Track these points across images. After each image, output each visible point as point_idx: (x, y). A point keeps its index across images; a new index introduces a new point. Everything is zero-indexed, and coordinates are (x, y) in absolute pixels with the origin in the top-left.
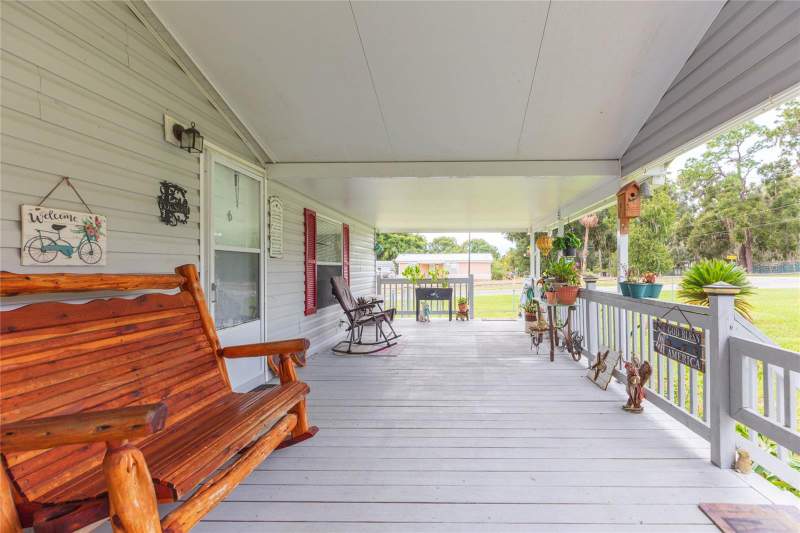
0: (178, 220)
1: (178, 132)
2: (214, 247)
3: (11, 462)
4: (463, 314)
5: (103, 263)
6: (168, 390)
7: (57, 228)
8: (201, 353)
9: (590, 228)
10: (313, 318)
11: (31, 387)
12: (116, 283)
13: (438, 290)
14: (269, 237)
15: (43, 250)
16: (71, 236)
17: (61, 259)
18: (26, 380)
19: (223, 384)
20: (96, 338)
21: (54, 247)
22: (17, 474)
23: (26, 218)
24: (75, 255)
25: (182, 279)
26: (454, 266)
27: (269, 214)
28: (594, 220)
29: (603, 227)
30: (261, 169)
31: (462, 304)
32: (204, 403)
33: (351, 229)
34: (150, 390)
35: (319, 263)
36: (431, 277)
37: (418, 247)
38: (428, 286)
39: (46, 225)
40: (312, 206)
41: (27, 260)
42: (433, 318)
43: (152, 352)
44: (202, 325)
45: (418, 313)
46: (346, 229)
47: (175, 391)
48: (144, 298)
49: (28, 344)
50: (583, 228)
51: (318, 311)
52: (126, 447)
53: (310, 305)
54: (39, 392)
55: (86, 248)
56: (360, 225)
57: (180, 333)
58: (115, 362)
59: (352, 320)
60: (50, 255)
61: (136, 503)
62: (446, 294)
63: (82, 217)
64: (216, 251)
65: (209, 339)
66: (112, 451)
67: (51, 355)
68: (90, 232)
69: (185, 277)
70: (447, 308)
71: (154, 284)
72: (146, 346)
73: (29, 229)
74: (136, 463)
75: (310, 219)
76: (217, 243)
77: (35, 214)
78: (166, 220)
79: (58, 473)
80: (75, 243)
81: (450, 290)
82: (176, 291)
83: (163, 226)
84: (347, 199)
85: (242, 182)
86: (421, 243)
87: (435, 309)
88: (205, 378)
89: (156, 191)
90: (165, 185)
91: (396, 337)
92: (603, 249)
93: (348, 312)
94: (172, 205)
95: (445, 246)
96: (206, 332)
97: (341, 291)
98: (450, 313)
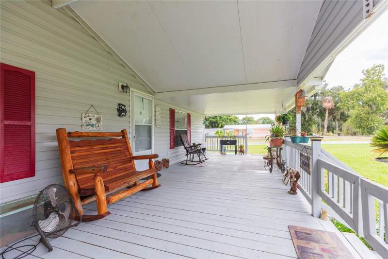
0: (123, 115)
1: (123, 87)
2: (135, 124)
3: (77, 178)
4: (242, 151)
5: (102, 129)
6: (116, 167)
7: (90, 119)
8: (126, 157)
9: (329, 109)
10: (173, 150)
11: (82, 161)
12: (103, 135)
13: (230, 141)
14: (155, 120)
15: (87, 126)
16: (94, 122)
17: (91, 128)
18: (81, 159)
19: (133, 167)
20: (97, 150)
21: (89, 125)
22: (79, 181)
23: (83, 117)
24: (95, 127)
25: (122, 134)
26: (251, 130)
27: (155, 111)
28: (332, 105)
29: (338, 108)
30: (152, 96)
31: (241, 147)
32: (126, 172)
33: (191, 115)
34: (111, 166)
35: (176, 129)
36: (227, 135)
37: (235, 122)
38: (226, 139)
39: (88, 119)
40: (173, 107)
41: (83, 129)
42: (227, 153)
43: (111, 155)
44: (127, 148)
45: (221, 150)
46: (189, 116)
47: (118, 168)
48: (110, 139)
49: (82, 150)
50: (325, 110)
51: (176, 148)
52: (98, 176)
53: (172, 145)
54: (84, 162)
55: (97, 125)
56: (196, 114)
57: (120, 150)
58: (102, 157)
59: (187, 151)
60: (89, 127)
61: (100, 189)
62: (234, 143)
63: (96, 116)
64: (135, 125)
65: (129, 153)
66: (95, 176)
67: (87, 153)
68: (98, 120)
69: (123, 133)
70: (234, 149)
71: (113, 135)
72: (111, 153)
73: (84, 120)
74: (100, 180)
75: (172, 112)
76: (136, 122)
77: (85, 116)
78: (119, 115)
79: (87, 183)
80: (94, 123)
81: (236, 141)
82: (121, 137)
83: (118, 117)
84: (189, 103)
85: (145, 101)
86: (236, 120)
87: (229, 149)
88: (128, 165)
89: (117, 107)
90: (119, 104)
91: (206, 159)
92: (338, 120)
93: (186, 148)
94: (122, 111)
95: (248, 121)
96: (129, 151)
97: (184, 140)
98: (236, 151)
